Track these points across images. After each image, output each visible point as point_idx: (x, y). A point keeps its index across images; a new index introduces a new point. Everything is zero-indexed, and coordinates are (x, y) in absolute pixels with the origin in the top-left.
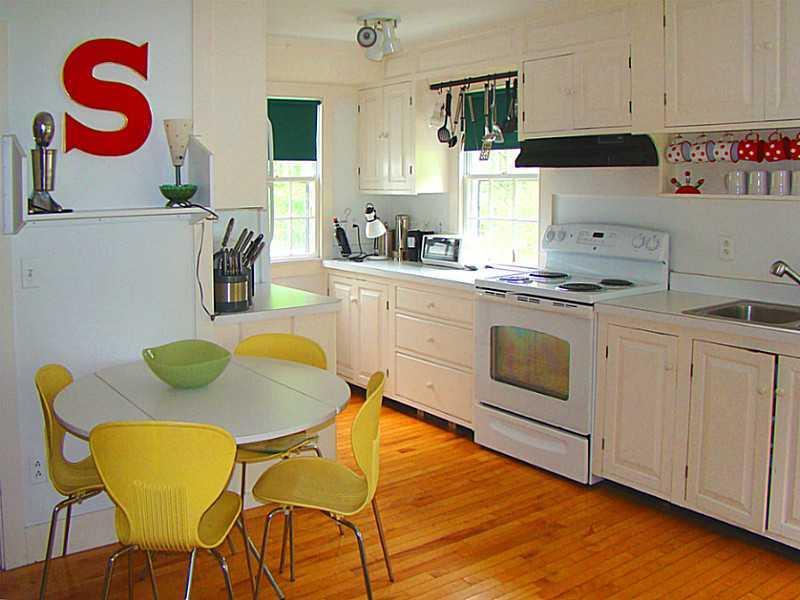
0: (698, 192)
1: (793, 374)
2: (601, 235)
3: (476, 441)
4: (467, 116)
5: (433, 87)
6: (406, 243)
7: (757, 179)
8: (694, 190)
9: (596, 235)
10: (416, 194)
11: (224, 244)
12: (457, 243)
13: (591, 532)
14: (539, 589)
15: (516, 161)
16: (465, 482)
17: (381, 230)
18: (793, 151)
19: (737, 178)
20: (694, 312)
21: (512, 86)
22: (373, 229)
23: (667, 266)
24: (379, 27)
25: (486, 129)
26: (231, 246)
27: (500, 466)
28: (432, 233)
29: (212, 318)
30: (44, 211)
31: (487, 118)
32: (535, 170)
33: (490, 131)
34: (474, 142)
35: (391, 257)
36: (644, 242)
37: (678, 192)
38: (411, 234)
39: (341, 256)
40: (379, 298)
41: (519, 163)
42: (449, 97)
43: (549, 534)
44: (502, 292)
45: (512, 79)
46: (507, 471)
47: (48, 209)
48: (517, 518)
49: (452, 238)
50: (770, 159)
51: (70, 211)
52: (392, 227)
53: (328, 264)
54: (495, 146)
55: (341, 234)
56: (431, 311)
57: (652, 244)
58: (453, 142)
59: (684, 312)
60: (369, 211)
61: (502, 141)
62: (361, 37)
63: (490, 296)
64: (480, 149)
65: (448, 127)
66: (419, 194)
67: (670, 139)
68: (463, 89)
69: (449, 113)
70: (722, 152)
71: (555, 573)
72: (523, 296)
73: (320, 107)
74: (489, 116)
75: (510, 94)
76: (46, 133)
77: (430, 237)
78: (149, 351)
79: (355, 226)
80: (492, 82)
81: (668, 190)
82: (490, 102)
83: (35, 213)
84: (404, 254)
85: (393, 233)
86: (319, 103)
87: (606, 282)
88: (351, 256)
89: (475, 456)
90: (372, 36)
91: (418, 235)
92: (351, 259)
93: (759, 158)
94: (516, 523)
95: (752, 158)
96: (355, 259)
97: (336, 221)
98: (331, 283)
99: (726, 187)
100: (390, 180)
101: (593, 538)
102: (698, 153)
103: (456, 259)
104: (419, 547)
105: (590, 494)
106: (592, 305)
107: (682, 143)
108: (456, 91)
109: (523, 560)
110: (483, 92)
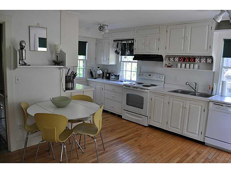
0: (171, 67)
1: (189, 104)
2: (150, 75)
3: (122, 118)
4: (122, 48)
5: (114, 41)
6: (106, 75)
7: (183, 65)
8: (170, 67)
9: (149, 75)
10: (110, 64)
11: (67, 74)
12: (119, 75)
13: (148, 135)
14: (139, 147)
15: (133, 59)
16: (121, 126)
17: (101, 72)
18: (191, 60)
19: (179, 65)
20: (170, 91)
21: (133, 42)
22: (99, 72)
23: (164, 82)
24: (104, 26)
25: (126, 51)
26: (69, 75)
27: (128, 123)
28: (112, 73)
29: (65, 91)
30: (23, 65)
31: (126, 49)
32: (137, 61)
33: (127, 52)
34: (123, 54)
35: (103, 78)
36: (160, 77)
37: (167, 67)
38: (108, 73)
39: (91, 78)
40: (101, 87)
41: (134, 59)
42: (118, 43)
43: (140, 136)
44: (129, 86)
45: (133, 41)
46: (130, 124)
47: (24, 64)
48: (133, 133)
49: (117, 75)
50: (186, 61)
51: (30, 65)
52: (103, 72)
53: (88, 79)
54: (128, 55)
55: (91, 73)
56: (113, 90)
57: (161, 77)
58: (118, 53)
59: (168, 91)
60: (98, 68)
61: (130, 54)
62: (100, 29)
63: (127, 87)
64: (124, 55)
65: (117, 50)
66: (110, 65)
67: (166, 56)
68: (121, 42)
69: (118, 47)
70: (177, 59)
71: (141, 144)
72: (134, 87)
73: (87, 44)
74: (127, 48)
75: (132, 44)
76: (23, 46)
77: (112, 74)
78: (51, 99)
79: (94, 71)
80: (128, 41)
81: (165, 67)
82: (127, 45)
83: (21, 65)
84: (106, 78)
85: (103, 73)
86: (87, 42)
87: (151, 85)
88: (94, 78)
89: (122, 121)
90: (102, 28)
91: (109, 74)
92: (93, 78)
93: (184, 61)
94: (133, 134)
95: (182, 61)
96: (95, 78)
97: (90, 70)
98: (89, 84)
99: (177, 66)
100: (103, 61)
101: (149, 137)
102: (172, 59)
103: (118, 79)
104: (113, 140)
105: (147, 128)
106: (149, 90)
107: (169, 57)
108: (120, 42)
109: (135, 142)
110: (126, 43)
